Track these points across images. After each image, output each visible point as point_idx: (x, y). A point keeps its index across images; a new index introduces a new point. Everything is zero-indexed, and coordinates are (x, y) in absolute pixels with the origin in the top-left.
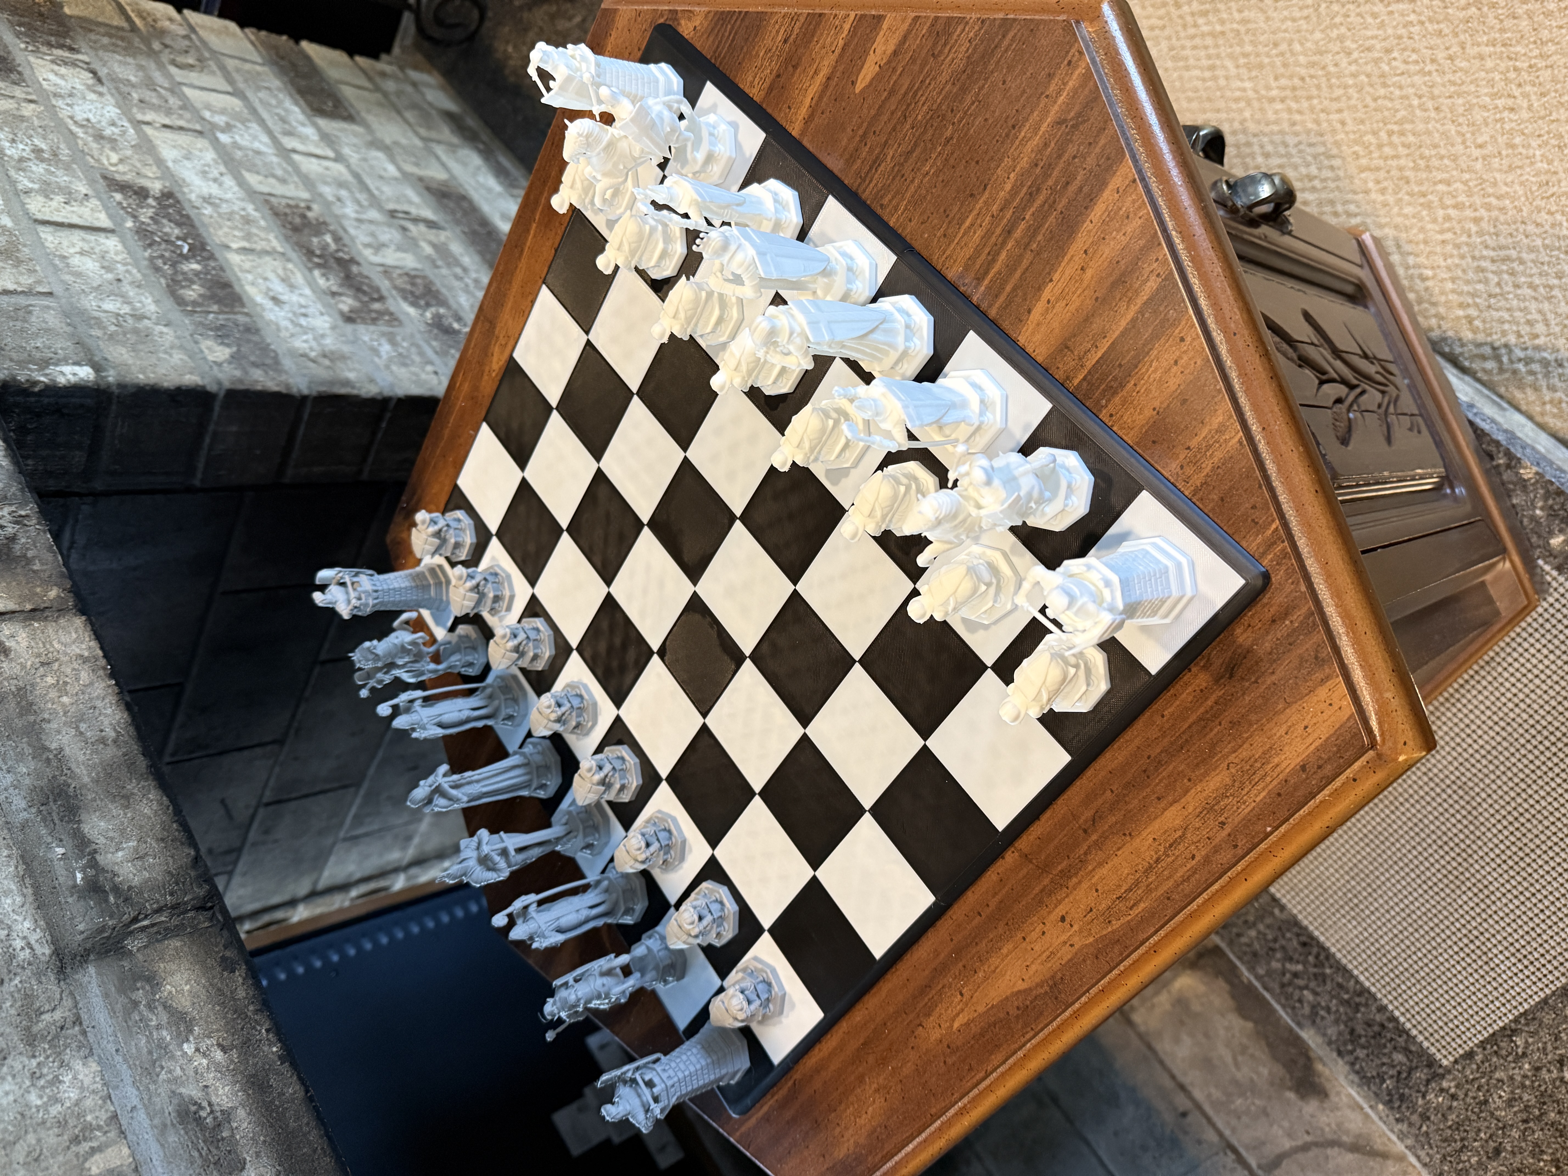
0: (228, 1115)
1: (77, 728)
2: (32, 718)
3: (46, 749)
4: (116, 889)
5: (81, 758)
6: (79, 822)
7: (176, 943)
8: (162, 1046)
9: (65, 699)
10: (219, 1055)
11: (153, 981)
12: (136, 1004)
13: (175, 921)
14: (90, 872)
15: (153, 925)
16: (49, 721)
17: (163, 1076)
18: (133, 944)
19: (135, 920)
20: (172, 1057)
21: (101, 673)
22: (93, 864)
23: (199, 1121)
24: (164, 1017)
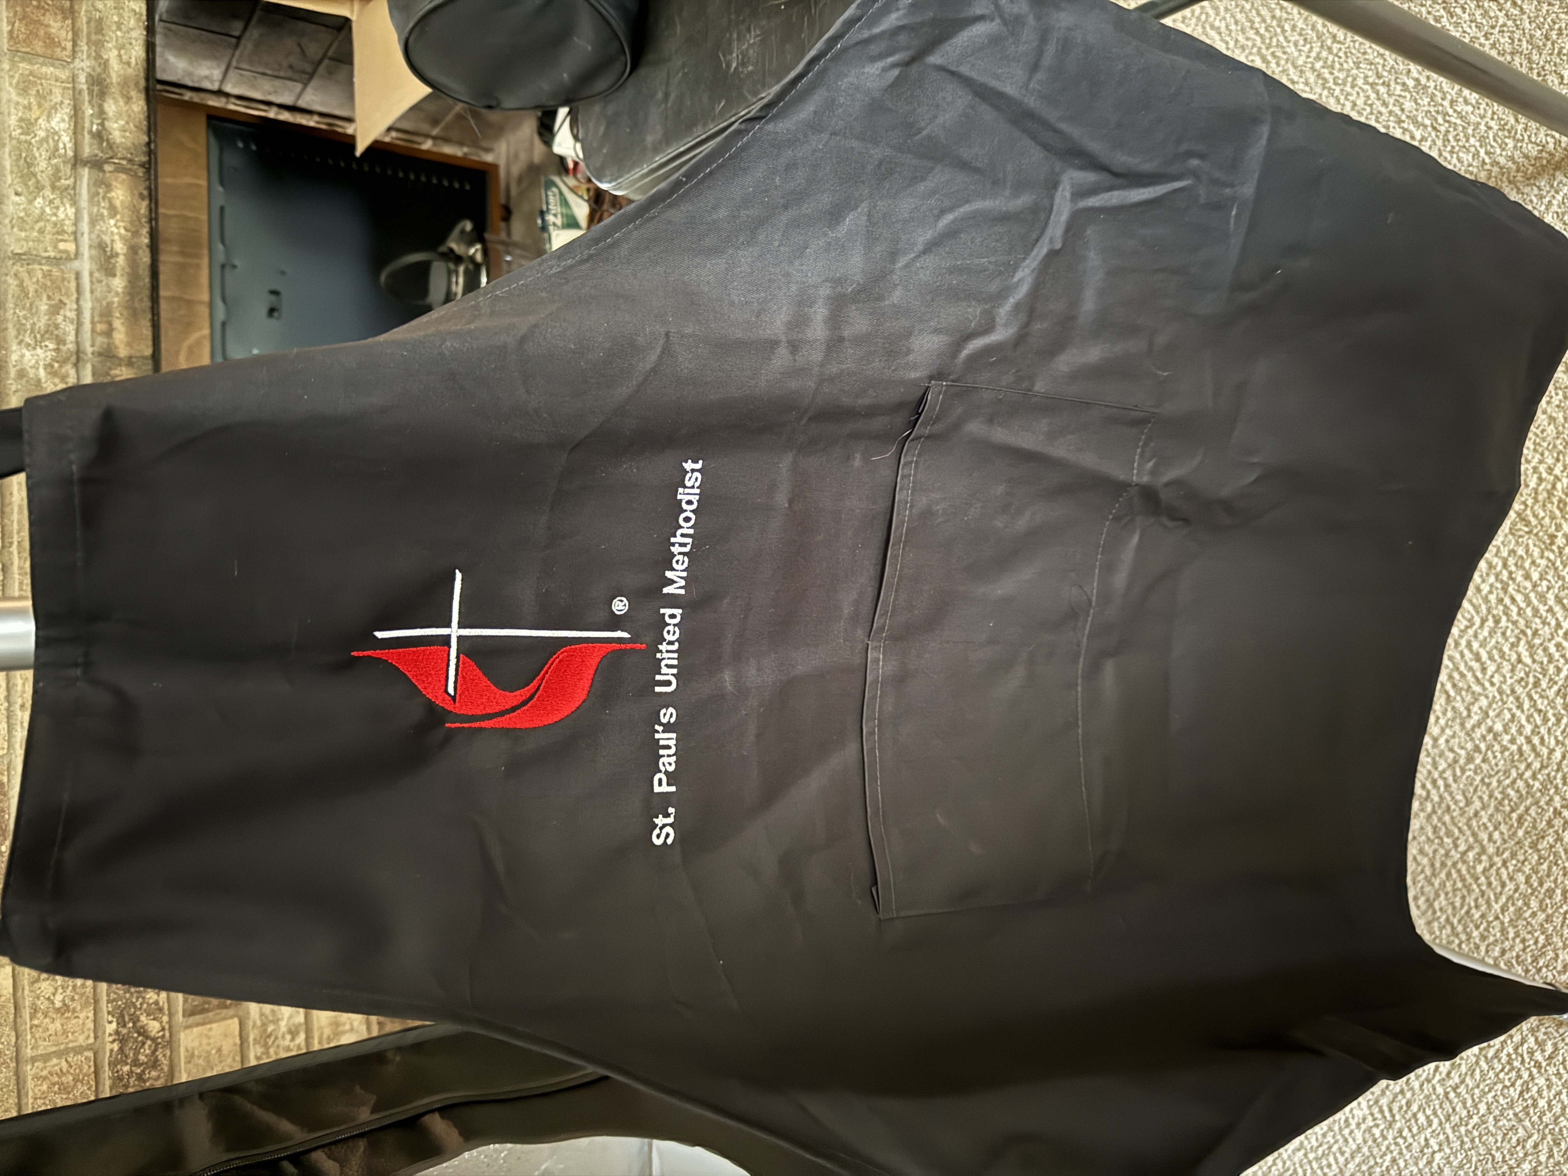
0: (117, 255)
1: (119, 52)
2: (100, 37)
3: (101, 57)
4: (108, 140)
5: (116, 69)
6: (104, 101)
7: (124, 176)
8: (102, 215)
9: (119, 33)
10: (123, 231)
11: (109, 187)
12: (98, 194)
13: (129, 166)
14: (100, 128)
15: (119, 164)
16: (108, 42)
17: (98, 227)
18: (108, 168)
19: (112, 158)
20: (104, 222)
21: (141, 24)
22: (102, 124)
23: (105, 252)
24: (107, 205)
